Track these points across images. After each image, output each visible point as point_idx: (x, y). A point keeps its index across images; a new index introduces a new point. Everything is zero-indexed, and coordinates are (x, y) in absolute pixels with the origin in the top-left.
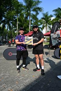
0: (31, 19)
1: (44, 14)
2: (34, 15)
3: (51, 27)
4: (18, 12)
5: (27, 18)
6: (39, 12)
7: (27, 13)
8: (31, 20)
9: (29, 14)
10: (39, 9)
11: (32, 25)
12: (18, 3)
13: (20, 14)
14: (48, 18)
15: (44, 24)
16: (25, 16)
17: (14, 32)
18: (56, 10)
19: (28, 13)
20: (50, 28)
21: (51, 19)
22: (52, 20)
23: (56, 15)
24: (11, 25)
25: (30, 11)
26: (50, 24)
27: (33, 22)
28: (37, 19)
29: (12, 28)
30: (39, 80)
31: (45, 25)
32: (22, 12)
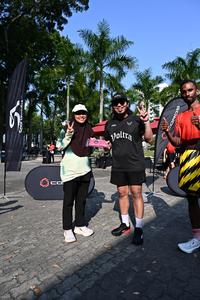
0: (104, 87)
1: (139, 76)
2: (112, 78)
3: (161, 109)
4: (69, 71)
5: (93, 85)
6: (125, 69)
7: (92, 72)
8: (106, 92)
9: (98, 76)
10: (127, 61)
11: (106, 106)
12: (71, 46)
13: (76, 76)
14: (150, 85)
15: (141, 101)
16: (88, 80)
17: (59, 124)
18: (171, 65)
19: (96, 72)
20: (157, 112)
21: (158, 88)
22: (161, 90)
23: (171, 76)
24: (52, 104)
25: (102, 68)
26: (157, 103)
27: (109, 97)
28: (122, 88)
29: (55, 114)
30: (123, 260)
31: (143, 103)
32: (81, 70)
